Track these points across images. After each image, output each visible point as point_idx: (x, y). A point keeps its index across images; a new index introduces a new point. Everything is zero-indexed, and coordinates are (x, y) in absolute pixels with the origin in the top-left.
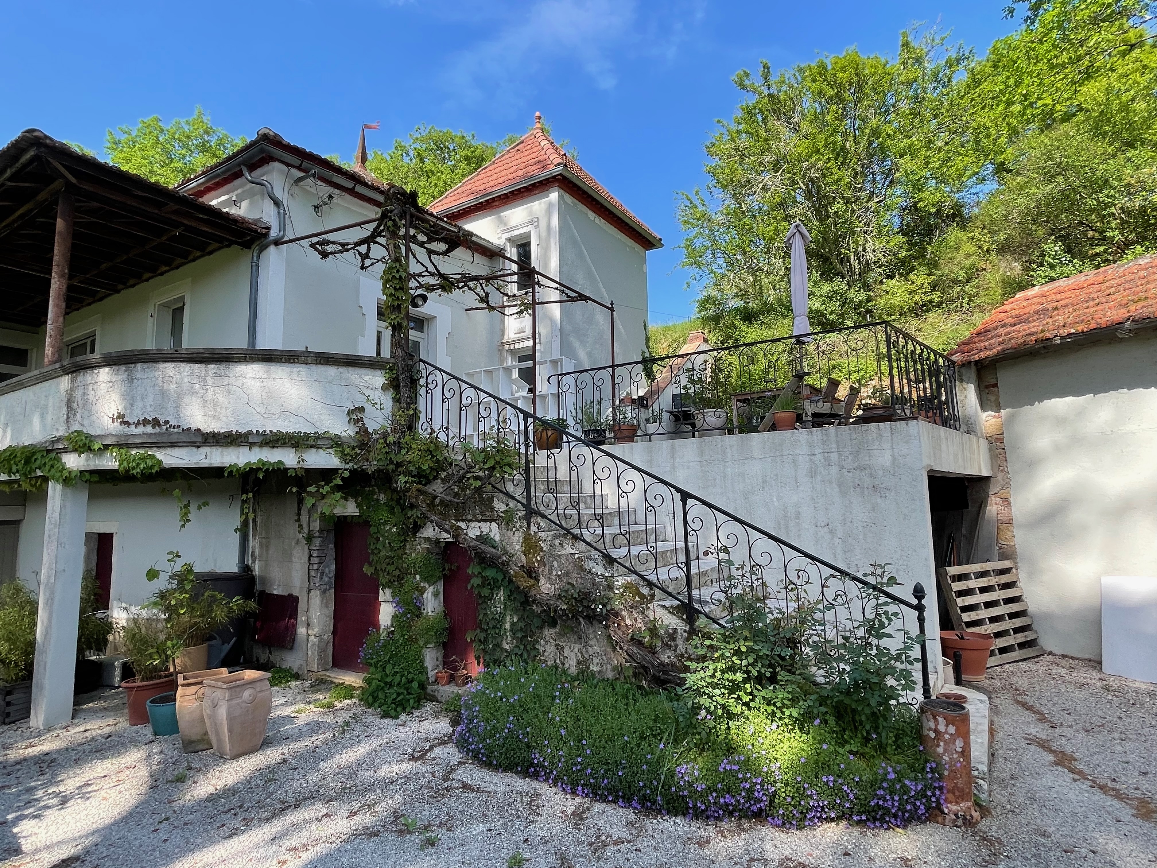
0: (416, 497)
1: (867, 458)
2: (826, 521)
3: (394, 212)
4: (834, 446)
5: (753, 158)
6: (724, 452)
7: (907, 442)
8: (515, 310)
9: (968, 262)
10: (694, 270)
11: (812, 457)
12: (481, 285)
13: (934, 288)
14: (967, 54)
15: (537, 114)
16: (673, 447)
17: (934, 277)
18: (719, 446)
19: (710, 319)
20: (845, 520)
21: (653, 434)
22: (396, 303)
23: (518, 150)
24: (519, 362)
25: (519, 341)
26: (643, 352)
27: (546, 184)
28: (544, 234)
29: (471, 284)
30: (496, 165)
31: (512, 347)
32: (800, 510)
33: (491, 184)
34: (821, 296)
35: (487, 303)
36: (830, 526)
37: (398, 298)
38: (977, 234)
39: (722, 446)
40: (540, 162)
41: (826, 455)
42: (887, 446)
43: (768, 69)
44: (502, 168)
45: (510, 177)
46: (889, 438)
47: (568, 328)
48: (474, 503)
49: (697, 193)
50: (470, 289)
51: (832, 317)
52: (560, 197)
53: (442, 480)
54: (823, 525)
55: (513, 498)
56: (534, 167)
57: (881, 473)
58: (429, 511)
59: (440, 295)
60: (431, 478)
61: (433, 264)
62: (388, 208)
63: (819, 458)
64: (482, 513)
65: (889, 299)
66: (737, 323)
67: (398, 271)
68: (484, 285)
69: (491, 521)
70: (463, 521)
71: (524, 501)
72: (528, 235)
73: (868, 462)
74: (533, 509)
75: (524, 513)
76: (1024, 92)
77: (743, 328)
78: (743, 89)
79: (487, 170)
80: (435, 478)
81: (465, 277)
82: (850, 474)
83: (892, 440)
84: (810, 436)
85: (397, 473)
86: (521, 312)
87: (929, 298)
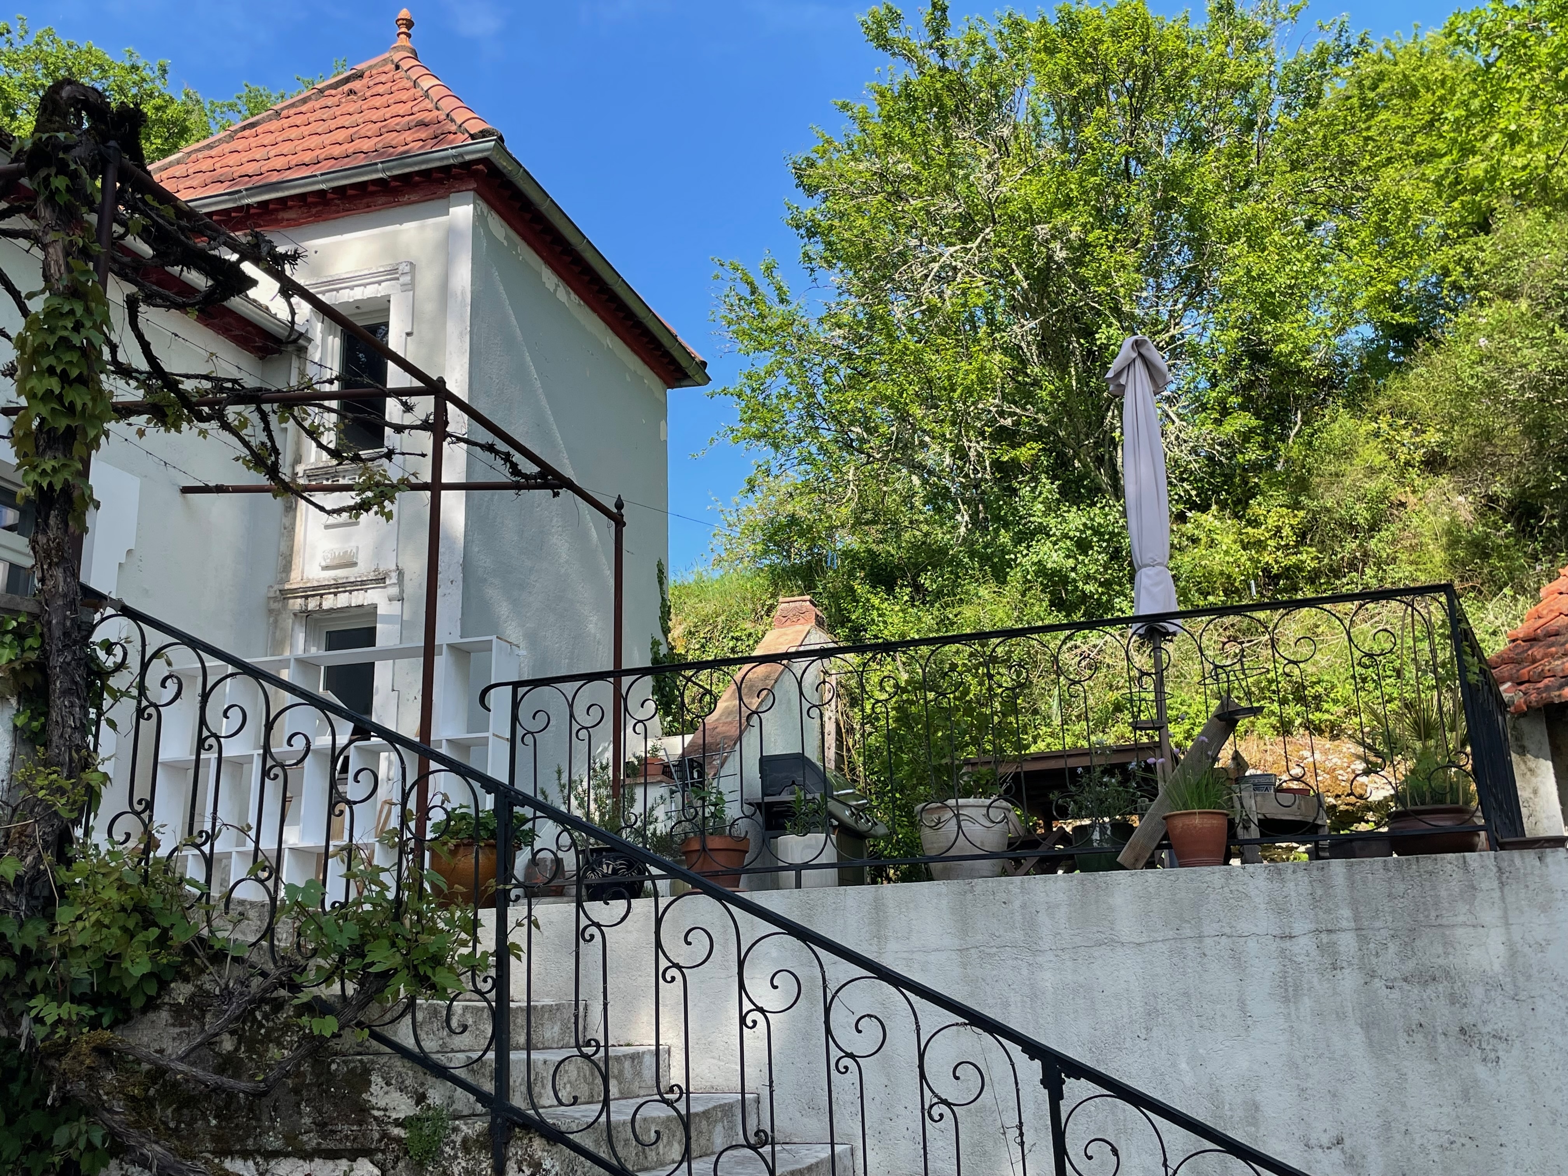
0: (91, 1076)
1: (1440, 950)
2: (1333, 1133)
3: (76, 152)
4: (1346, 912)
5: (917, 203)
6: (1031, 926)
7: (1545, 908)
8: (349, 499)
9: (1373, 486)
10: (764, 451)
11: (1287, 944)
12: (264, 417)
13: (1304, 536)
14: (1355, 46)
15: (404, 13)
16: (878, 906)
17: (1302, 513)
18: (1017, 904)
19: (794, 572)
20: (1387, 1126)
21: (807, 866)
22: (62, 424)
23: (351, 92)
24: (329, 648)
25: (337, 587)
26: (655, 644)
27: (440, 182)
28: (429, 307)
29: (232, 412)
30: (285, 123)
31: (312, 604)
32: (1258, 1098)
33: (279, 163)
34: (1066, 536)
35: (273, 471)
36: (1348, 1142)
37: (72, 407)
38: (1384, 426)
39: (1024, 906)
40: (424, 124)
41: (1325, 938)
42: (1490, 915)
43: (944, 10)
44: (306, 130)
45: (337, 151)
46: (1497, 894)
47: (484, 561)
48: (296, 1091)
49: (769, 269)
50: (225, 426)
51: (1089, 588)
52: (479, 219)
53: (177, 1011)
54: (1325, 1141)
55: (442, 1072)
56: (408, 136)
57: (1479, 992)
58: (137, 1125)
59: (141, 433)
60: (138, 1002)
61: (140, 337)
62: (61, 135)
63: (1304, 946)
64: (322, 1127)
65: (1202, 557)
66: (859, 589)
67: (78, 327)
68: (273, 419)
69: (353, 1155)
70: (245, 1155)
71: (489, 1087)
72: (382, 307)
73: (1440, 961)
74: (518, 1112)
75: (480, 1125)
76: (1513, 127)
77: (876, 601)
78: (884, 47)
79: (260, 129)
80: (151, 1005)
81: (222, 390)
82: (1396, 994)
83: (1503, 898)
84: (1276, 885)
85: (21, 989)
86: (364, 506)
87: (1294, 559)
